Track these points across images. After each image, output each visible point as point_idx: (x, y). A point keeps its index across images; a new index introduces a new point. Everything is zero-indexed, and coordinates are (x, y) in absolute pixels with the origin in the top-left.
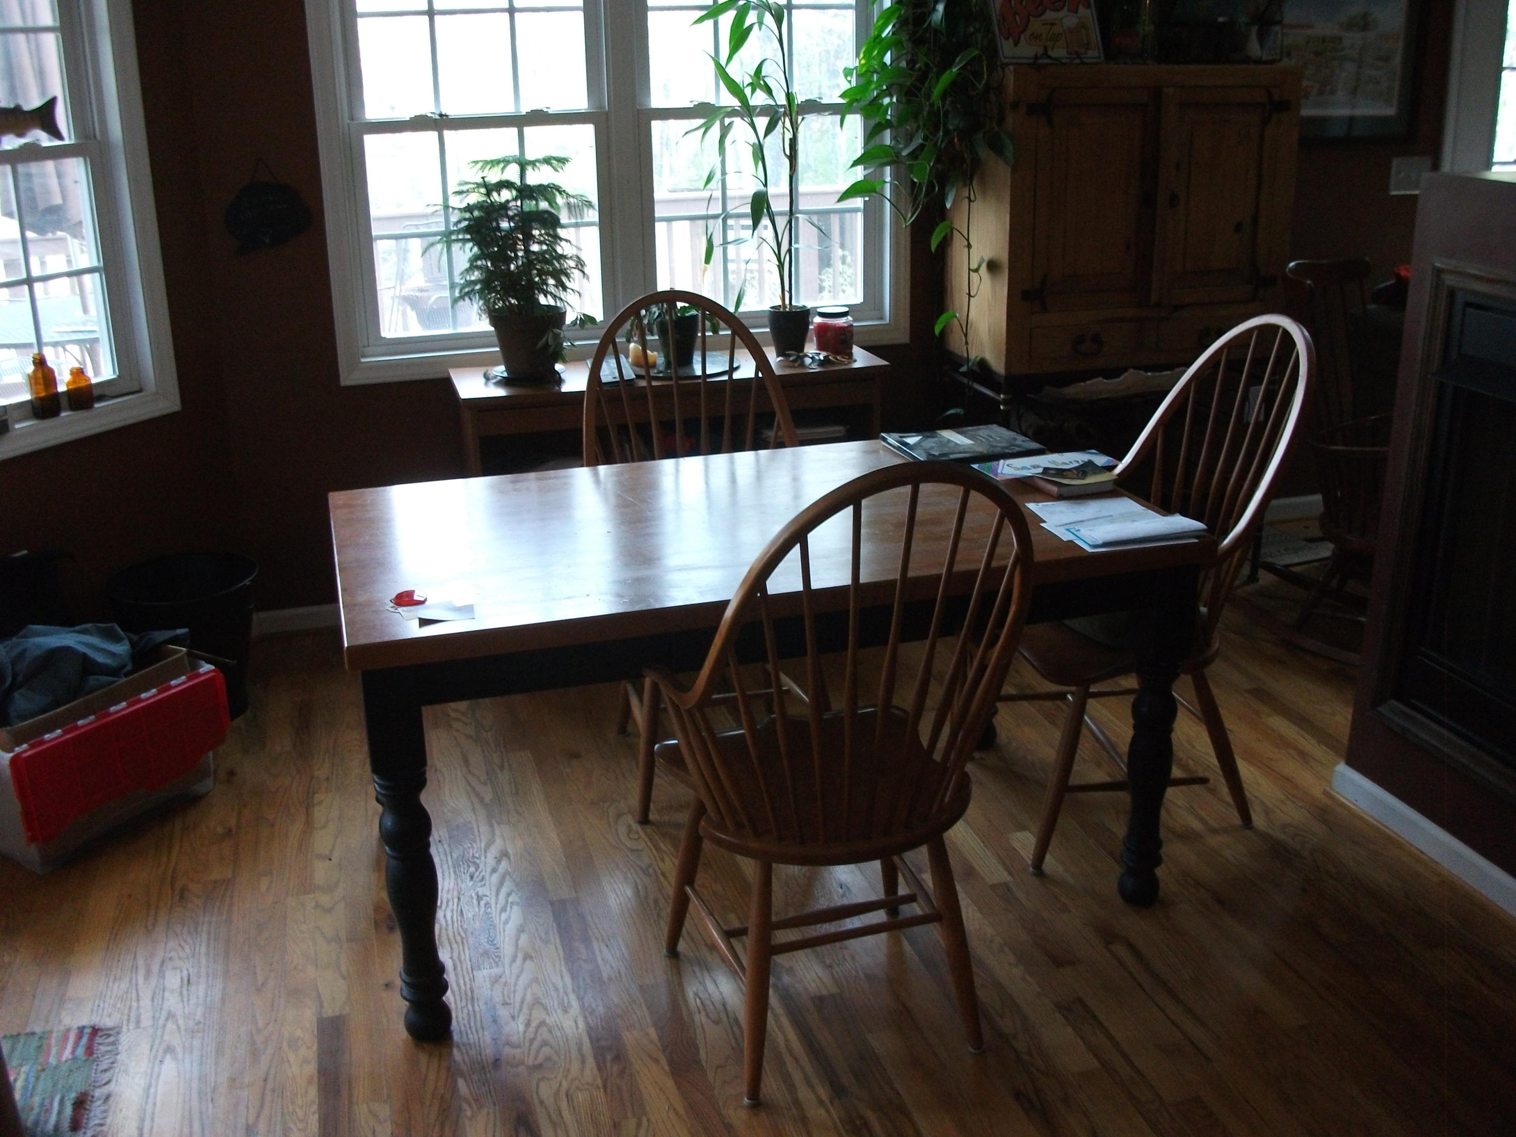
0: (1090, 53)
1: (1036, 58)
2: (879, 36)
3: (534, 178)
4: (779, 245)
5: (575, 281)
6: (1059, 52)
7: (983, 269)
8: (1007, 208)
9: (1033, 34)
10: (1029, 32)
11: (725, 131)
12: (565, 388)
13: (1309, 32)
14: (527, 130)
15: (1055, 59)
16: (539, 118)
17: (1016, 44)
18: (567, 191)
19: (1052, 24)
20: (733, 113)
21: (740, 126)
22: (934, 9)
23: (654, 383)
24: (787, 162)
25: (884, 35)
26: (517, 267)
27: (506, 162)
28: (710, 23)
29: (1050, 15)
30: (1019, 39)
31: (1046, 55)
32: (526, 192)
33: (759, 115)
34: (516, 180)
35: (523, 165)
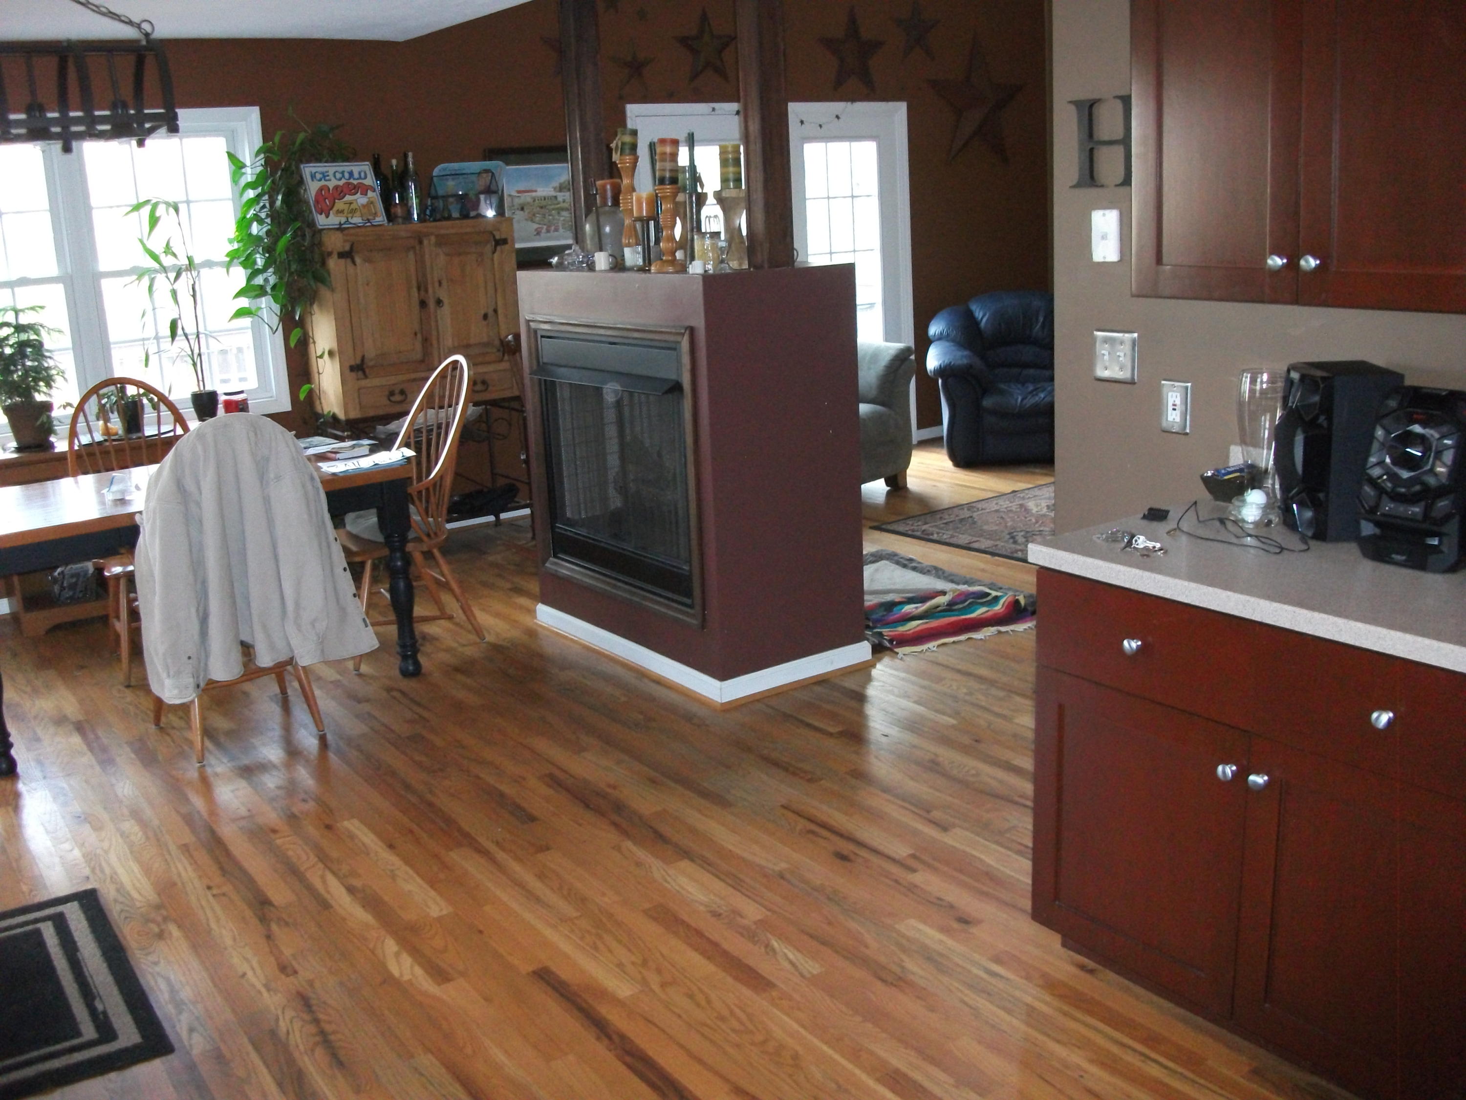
0: (377, 219)
1: (340, 224)
2: (244, 217)
3: (24, 320)
4: (192, 351)
5: (59, 381)
6: (357, 220)
7: (326, 356)
8: (333, 317)
9: (338, 210)
10: (335, 209)
11: (152, 281)
12: (57, 450)
13: (534, 194)
14: (16, 289)
15: (354, 224)
16: (24, 282)
17: (327, 217)
18: (48, 326)
19: (351, 203)
20: (156, 271)
21: (160, 278)
22: (277, 199)
23: (114, 443)
24: (192, 299)
25: (248, 216)
26: (19, 376)
27: (5, 310)
28: (135, 214)
29: (348, 198)
30: (329, 213)
31: (347, 222)
32: (20, 328)
33: (171, 271)
34: (13, 321)
35: (17, 312)
